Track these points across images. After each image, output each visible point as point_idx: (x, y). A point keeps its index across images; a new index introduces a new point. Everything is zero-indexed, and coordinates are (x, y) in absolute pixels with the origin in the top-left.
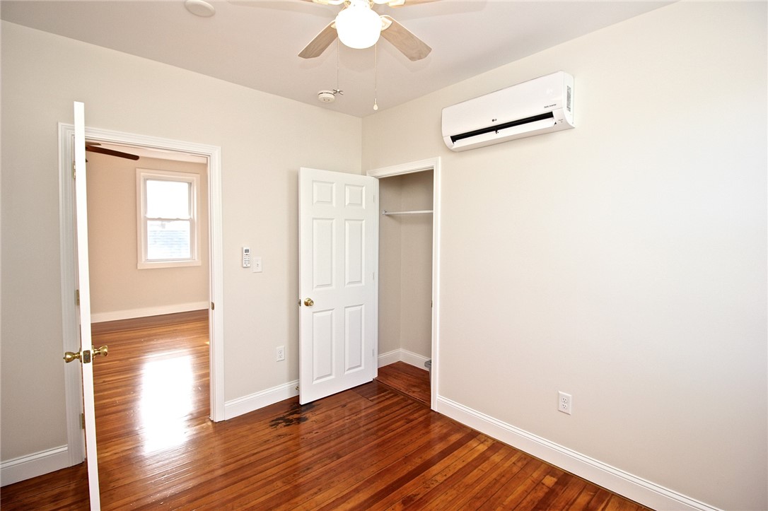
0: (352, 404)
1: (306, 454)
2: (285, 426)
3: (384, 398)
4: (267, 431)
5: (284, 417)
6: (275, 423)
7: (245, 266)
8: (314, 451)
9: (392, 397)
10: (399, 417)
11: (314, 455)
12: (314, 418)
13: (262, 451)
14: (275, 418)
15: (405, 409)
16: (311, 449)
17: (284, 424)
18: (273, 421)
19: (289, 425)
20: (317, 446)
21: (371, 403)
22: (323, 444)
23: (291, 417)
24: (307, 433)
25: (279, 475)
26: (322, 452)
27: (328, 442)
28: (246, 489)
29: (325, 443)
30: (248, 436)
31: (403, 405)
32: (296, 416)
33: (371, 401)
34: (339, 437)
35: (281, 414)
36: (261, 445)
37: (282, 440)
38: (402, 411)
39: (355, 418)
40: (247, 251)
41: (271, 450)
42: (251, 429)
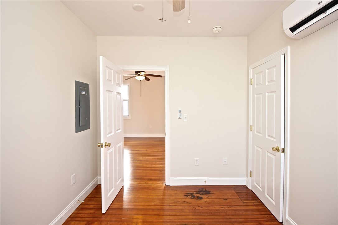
0: (231, 200)
1: (190, 216)
2: (190, 198)
3: (252, 204)
4: (182, 197)
5: (193, 193)
6: (187, 195)
7: (179, 118)
8: (194, 217)
9: (259, 205)
10: (256, 219)
11: (193, 219)
12: (205, 200)
13: (174, 206)
14: (188, 193)
15: (262, 216)
16: (193, 215)
17: (191, 197)
18: (187, 193)
19: (193, 198)
20: (197, 215)
21: (242, 204)
22: (201, 215)
23: (195, 195)
24: (197, 206)
25: (171, 220)
26: (198, 219)
27: (204, 215)
28: (155, 220)
29: (202, 215)
30: (173, 196)
31: (263, 213)
32: (199, 195)
33: (244, 203)
34: (212, 215)
35: (193, 191)
36: (175, 203)
37: (184, 205)
38: (260, 216)
39: (226, 208)
40: (180, 111)
41: (177, 207)
42: (176, 193)
